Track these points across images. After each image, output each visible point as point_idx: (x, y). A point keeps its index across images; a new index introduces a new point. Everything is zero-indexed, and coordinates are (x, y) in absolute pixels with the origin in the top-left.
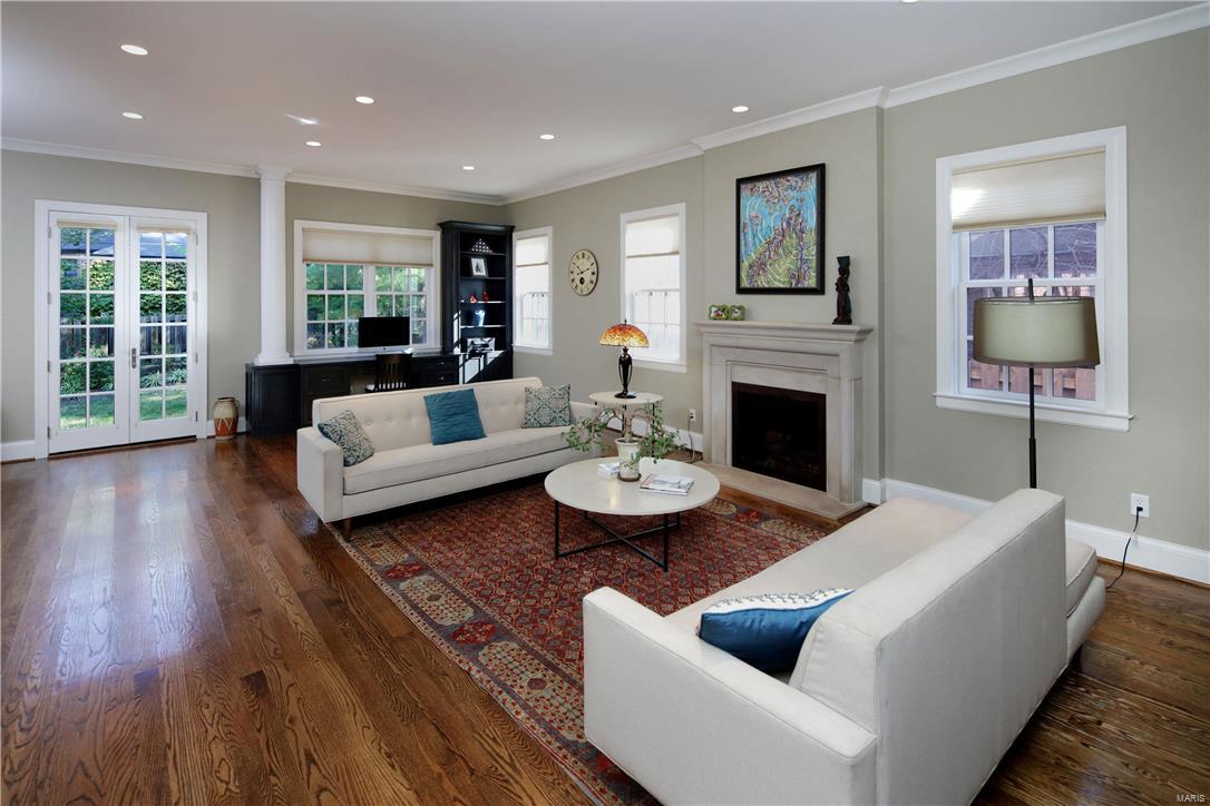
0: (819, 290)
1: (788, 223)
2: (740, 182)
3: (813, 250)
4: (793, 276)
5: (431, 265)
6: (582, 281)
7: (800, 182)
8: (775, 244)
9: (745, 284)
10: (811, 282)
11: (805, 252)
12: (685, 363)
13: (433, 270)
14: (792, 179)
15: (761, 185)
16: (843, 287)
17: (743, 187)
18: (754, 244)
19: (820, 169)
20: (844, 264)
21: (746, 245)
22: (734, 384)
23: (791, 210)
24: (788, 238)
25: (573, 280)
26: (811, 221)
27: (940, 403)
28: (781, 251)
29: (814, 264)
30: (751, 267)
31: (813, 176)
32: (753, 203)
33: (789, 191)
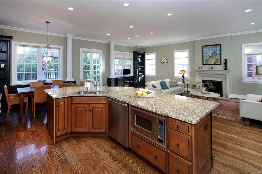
0: (220, 64)
1: (214, 53)
2: (203, 46)
3: (219, 58)
4: (215, 62)
5: (132, 59)
6: (164, 62)
7: (216, 47)
8: (211, 56)
9: (204, 63)
10: (219, 63)
11: (217, 58)
12: (189, 77)
13: (132, 60)
14: (215, 46)
15: (208, 47)
16: (226, 64)
17: (204, 47)
18: (207, 57)
19: (220, 45)
20: (226, 60)
21: (205, 57)
22: (202, 80)
23: (214, 51)
24: (214, 56)
25: (162, 62)
26: (219, 53)
27: (243, 82)
28: (212, 58)
29: (219, 60)
30: (206, 60)
31: (219, 46)
32: (206, 50)
33: (214, 48)
